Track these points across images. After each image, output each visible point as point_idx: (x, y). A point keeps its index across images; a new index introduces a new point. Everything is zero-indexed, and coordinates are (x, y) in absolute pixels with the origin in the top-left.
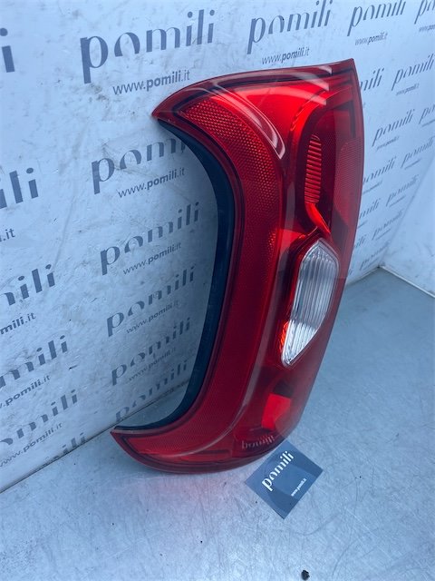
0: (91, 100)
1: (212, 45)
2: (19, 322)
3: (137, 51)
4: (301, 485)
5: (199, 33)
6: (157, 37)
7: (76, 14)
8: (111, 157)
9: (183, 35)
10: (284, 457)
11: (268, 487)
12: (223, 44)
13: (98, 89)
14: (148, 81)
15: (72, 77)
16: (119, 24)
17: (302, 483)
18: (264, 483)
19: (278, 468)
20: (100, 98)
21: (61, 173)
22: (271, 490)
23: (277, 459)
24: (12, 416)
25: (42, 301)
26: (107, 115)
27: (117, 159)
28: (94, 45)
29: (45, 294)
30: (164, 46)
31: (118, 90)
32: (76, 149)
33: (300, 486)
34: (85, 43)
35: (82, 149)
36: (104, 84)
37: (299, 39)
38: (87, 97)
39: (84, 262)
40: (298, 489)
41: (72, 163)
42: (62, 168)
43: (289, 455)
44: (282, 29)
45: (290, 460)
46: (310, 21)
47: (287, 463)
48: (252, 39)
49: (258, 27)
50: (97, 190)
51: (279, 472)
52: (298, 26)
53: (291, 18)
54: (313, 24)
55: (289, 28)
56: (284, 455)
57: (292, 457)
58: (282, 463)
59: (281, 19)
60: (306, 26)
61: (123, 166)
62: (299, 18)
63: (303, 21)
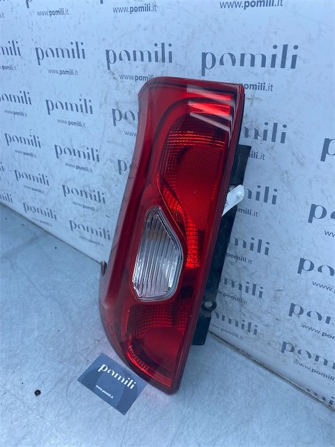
0: (110, 78)
1: (173, 64)
4: (107, 393)
5: (163, 55)
6: (138, 55)
7: (104, 39)
8: (121, 110)
9: (153, 56)
10: (129, 381)
11: (101, 368)
12: (181, 66)
13: (113, 74)
14: (136, 77)
15: (103, 66)
16: (120, 45)
17: (109, 395)
18: (104, 366)
19: (118, 376)
20: (114, 78)
21: (100, 107)
22: (99, 371)
23: (127, 376)
24: (85, 215)
25: (95, 166)
26: (117, 88)
27: (123, 113)
28: (111, 53)
29: (96, 164)
30: (142, 60)
31: (122, 77)
32: (106, 98)
33: (105, 392)
34: (107, 52)
35: (108, 100)
36: (115, 73)
37: (256, 75)
38: (109, 76)
39: (110, 160)
40: (103, 391)
41: (104, 105)
42: (101, 105)
43: (133, 385)
44: (234, 62)
45: (128, 386)
46: (269, 61)
47: (125, 383)
48: (204, 66)
49: (209, 59)
50: (115, 125)
51: (115, 377)
52: (253, 64)
53: (243, 56)
54: (273, 65)
55: (242, 64)
56: (132, 381)
57: (131, 388)
58: (124, 379)
59: (231, 55)
60: (263, 65)
61: (126, 118)
62: (253, 57)
63: (258, 61)
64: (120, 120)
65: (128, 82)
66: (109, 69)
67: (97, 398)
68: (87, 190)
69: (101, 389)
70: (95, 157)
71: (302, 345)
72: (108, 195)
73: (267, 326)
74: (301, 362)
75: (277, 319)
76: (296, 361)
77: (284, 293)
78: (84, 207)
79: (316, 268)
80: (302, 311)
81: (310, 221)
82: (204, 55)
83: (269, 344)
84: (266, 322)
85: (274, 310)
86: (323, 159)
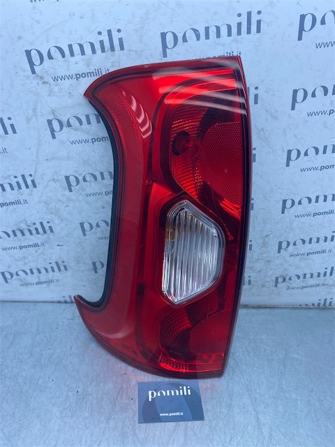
0: (38, 83)
1: (125, 51)
2: (18, 202)
3: (63, 56)
4: (175, 414)
5: (111, 43)
6: (76, 49)
8: (60, 118)
9: (98, 46)
10: (183, 389)
11: (150, 396)
12: (136, 51)
13: (42, 78)
14: (76, 75)
15: (24, 71)
16: (47, 42)
17: (178, 414)
18: (150, 392)
19: (170, 393)
20: (44, 83)
21: (28, 123)
22: (150, 400)
23: (177, 387)
24: (24, 258)
25: (30, 195)
26: (50, 93)
27: (64, 120)
28: (34, 53)
29: (32, 191)
30: (83, 53)
31: (55, 79)
32: (35, 110)
33: (173, 414)
34: (28, 53)
35: (38, 111)
36: (45, 75)
37: (223, 45)
38: (35, 82)
39: (54, 180)
40: (170, 415)
41: (34, 118)
42: (28, 120)
43: (189, 391)
44: (198, 38)
45: (185, 394)
46: (234, 30)
47: (181, 394)
48: (165, 46)
49: (169, 38)
50: (54, 137)
51: (168, 394)
52: (218, 35)
53: (207, 29)
54: (239, 33)
55: (207, 37)
56: (185, 387)
57: (189, 394)
58: (177, 392)
59: (195, 31)
60: (229, 34)
61: (69, 125)
62: (218, 29)
63: (224, 31)
64: (61, 129)
65: (67, 83)
66: (34, 72)
67: (171, 425)
68: (23, 226)
69: (167, 415)
70: (29, 183)
71: (292, 272)
72: (57, 221)
73: (260, 271)
74: (292, 286)
75: (268, 261)
76: (288, 288)
77: (271, 236)
78: (21, 248)
79: (296, 202)
80: (288, 244)
81: (288, 165)
82: (163, 35)
83: (263, 286)
84: (258, 270)
85: (265, 255)
86: (293, 108)
